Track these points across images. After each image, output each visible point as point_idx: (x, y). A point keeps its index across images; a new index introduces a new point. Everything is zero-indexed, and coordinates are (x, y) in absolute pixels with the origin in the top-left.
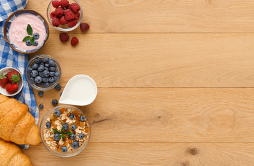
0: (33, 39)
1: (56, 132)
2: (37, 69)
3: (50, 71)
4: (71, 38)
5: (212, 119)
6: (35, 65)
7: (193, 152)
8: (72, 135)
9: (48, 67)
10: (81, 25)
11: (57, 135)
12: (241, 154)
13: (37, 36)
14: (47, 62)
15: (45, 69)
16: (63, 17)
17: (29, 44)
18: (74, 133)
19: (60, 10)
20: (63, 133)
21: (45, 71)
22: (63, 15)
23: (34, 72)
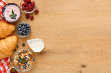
0: (14, 16)
1: (20, 58)
2: (21, 28)
3: (26, 29)
4: (30, 16)
5: (92, 52)
6: (21, 26)
7: (84, 66)
8: (26, 63)
9: (26, 28)
10: (35, 11)
11: (20, 59)
12: (105, 67)
13: (16, 15)
14: (26, 25)
15: (24, 28)
16: (27, 7)
17: (12, 18)
18: (27, 62)
19: (26, 4)
20: (23, 60)
21: (24, 29)
22: (27, 6)
23: (20, 28)
